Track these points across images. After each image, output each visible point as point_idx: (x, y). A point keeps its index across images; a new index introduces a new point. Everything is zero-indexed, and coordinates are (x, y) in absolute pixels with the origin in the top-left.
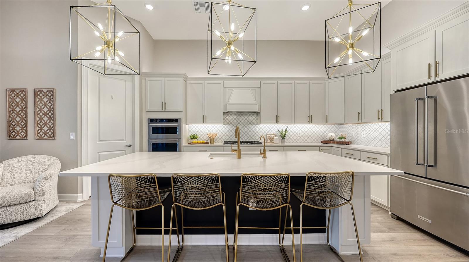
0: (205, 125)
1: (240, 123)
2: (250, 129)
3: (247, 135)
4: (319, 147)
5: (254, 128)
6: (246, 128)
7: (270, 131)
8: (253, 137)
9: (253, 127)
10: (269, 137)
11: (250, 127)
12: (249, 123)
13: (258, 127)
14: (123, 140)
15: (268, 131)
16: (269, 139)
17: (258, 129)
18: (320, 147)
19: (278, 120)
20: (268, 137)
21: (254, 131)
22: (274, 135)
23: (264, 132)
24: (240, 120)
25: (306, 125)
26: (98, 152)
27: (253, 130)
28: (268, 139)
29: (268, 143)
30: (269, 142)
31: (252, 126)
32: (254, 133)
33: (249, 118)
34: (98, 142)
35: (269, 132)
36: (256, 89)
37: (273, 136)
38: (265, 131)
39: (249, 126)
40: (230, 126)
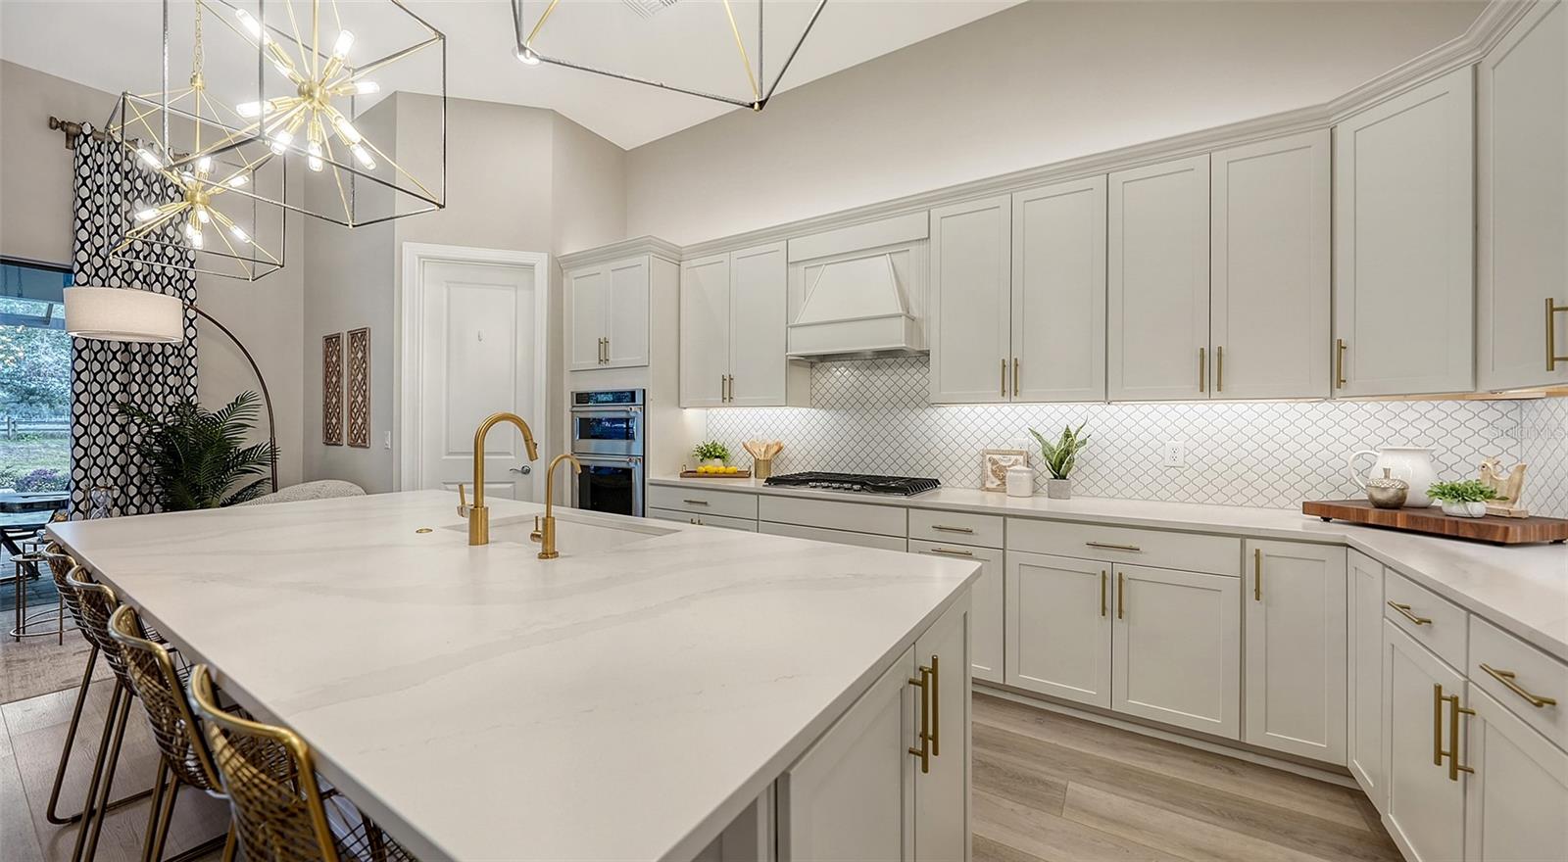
0: (730, 411)
1: (873, 400)
2: (912, 428)
3: (901, 450)
4: (1239, 540)
5: (929, 422)
6: (895, 422)
7: (1005, 435)
8: (923, 462)
9: (923, 416)
10: (994, 462)
11: (912, 416)
12: (906, 399)
13: (947, 416)
14: (508, 454)
15: (992, 434)
16: (992, 471)
17: (947, 428)
18: (1243, 537)
19: (1011, 382)
20: (989, 465)
21: (930, 434)
22: (1021, 453)
23: (972, 440)
24: (873, 389)
25: (1182, 407)
26: (445, 483)
27: (923, 428)
28: (990, 473)
29: (988, 490)
30: (994, 486)
31: (918, 411)
32: (930, 445)
33: (907, 377)
34: (445, 457)
35: (999, 441)
36: (913, 248)
37: (1014, 458)
38: (979, 434)
39: (906, 411)
40: (833, 412)
